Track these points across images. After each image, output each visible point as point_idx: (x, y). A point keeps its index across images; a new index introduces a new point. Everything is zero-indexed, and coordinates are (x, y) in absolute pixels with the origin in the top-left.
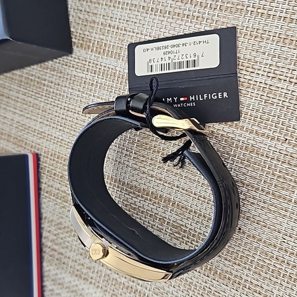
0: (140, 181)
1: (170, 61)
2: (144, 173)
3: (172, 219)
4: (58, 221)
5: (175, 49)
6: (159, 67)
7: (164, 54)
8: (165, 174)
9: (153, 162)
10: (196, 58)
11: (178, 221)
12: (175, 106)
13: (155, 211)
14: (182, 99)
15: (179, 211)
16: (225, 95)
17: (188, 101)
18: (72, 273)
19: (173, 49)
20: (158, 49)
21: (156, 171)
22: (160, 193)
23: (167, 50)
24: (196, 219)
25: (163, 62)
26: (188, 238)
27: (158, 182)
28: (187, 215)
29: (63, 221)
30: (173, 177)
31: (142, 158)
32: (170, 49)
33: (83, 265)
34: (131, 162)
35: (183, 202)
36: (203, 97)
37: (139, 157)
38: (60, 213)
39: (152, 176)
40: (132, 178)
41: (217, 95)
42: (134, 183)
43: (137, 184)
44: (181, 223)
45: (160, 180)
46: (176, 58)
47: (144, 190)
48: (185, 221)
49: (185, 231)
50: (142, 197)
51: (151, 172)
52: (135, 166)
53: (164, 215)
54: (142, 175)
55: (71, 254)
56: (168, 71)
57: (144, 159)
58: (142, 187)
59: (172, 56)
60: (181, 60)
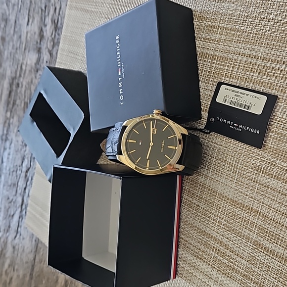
0: (239, 198)
1: (236, 101)
2: (241, 192)
3: (259, 224)
4: (185, 220)
5: (242, 95)
6: (229, 102)
7: (235, 95)
8: (255, 194)
9: (247, 186)
10: (250, 105)
11: (262, 225)
12: (231, 127)
13: (248, 218)
14: (235, 125)
15: (263, 219)
16: (258, 132)
17: (238, 127)
18: (192, 255)
19: (240, 95)
20: (233, 91)
21: (249, 192)
22: (252, 206)
23: (237, 94)
24: (274, 225)
25: (233, 100)
26: (268, 236)
27: (251, 199)
28: (269, 222)
29: (188, 219)
30: (261, 197)
31: (240, 183)
32: (239, 94)
33: (200, 249)
34: (234, 185)
35: (266, 213)
36: (246, 128)
37: (239, 182)
38: (187, 215)
39: (247, 195)
40: (234, 195)
41: (254, 130)
42: (235, 199)
43: (237, 199)
44: (264, 226)
45: (252, 198)
46: (240, 100)
47: (241, 204)
48: (267, 226)
49: (267, 232)
50: (240, 208)
51: (246, 193)
52: (236, 188)
53: (253, 221)
54: (240, 194)
55: (192, 242)
56: (233, 106)
57: (242, 184)
58: (240, 201)
59: (239, 98)
60: (242, 103)
